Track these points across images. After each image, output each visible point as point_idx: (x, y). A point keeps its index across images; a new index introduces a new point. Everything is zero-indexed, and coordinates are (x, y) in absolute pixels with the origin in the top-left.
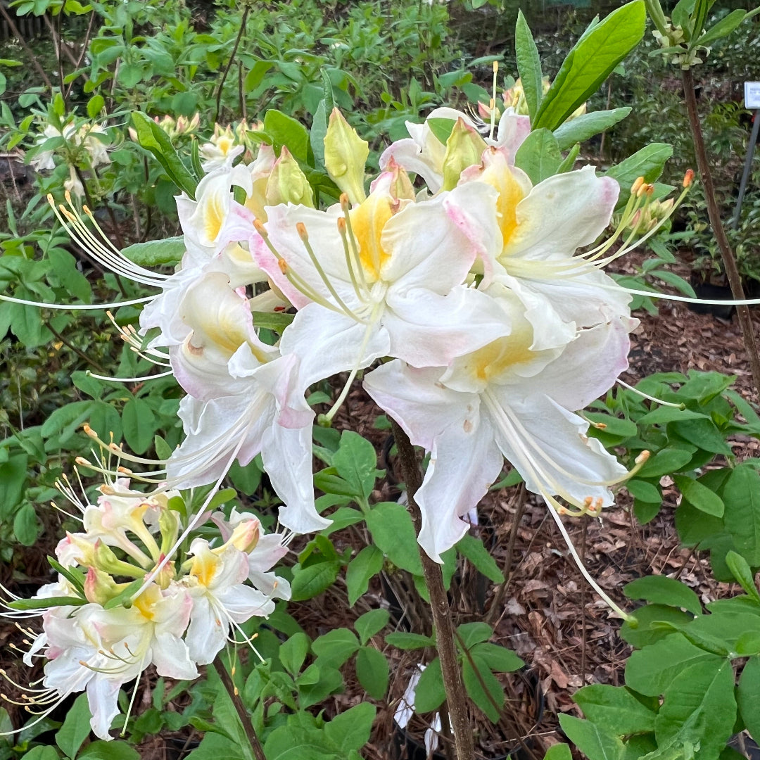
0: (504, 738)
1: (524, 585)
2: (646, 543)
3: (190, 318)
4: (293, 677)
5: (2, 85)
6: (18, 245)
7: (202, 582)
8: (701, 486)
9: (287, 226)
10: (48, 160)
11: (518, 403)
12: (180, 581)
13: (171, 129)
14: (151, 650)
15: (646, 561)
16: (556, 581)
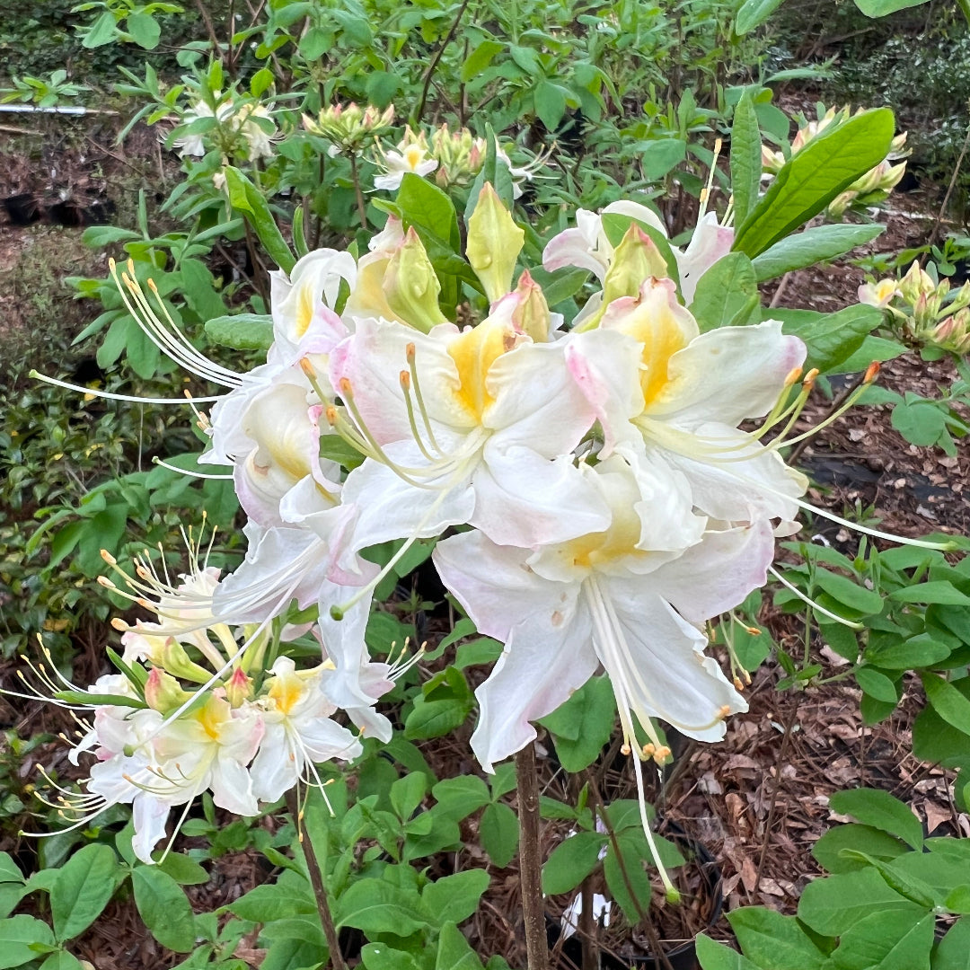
0: (663, 936)
1: (728, 759)
2: (899, 736)
3: (254, 431)
4: (401, 822)
5: (155, 37)
6: (148, 248)
7: (281, 707)
8: (956, 691)
9: (376, 345)
10: (197, 144)
11: (627, 600)
12: (255, 703)
13: (357, 122)
14: (210, 774)
15: (894, 759)
16: (770, 761)
